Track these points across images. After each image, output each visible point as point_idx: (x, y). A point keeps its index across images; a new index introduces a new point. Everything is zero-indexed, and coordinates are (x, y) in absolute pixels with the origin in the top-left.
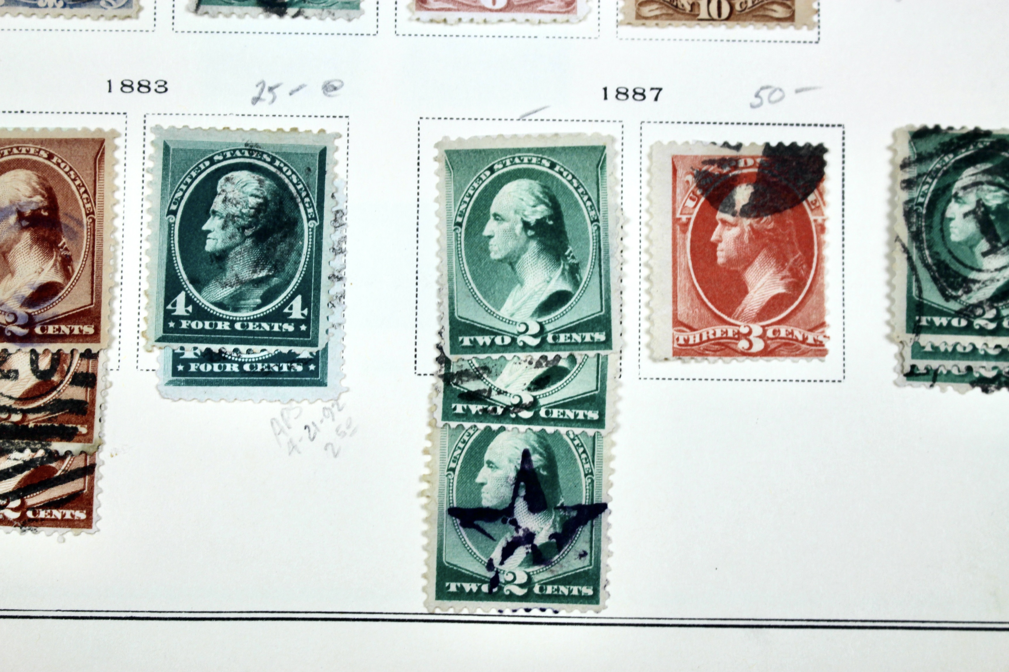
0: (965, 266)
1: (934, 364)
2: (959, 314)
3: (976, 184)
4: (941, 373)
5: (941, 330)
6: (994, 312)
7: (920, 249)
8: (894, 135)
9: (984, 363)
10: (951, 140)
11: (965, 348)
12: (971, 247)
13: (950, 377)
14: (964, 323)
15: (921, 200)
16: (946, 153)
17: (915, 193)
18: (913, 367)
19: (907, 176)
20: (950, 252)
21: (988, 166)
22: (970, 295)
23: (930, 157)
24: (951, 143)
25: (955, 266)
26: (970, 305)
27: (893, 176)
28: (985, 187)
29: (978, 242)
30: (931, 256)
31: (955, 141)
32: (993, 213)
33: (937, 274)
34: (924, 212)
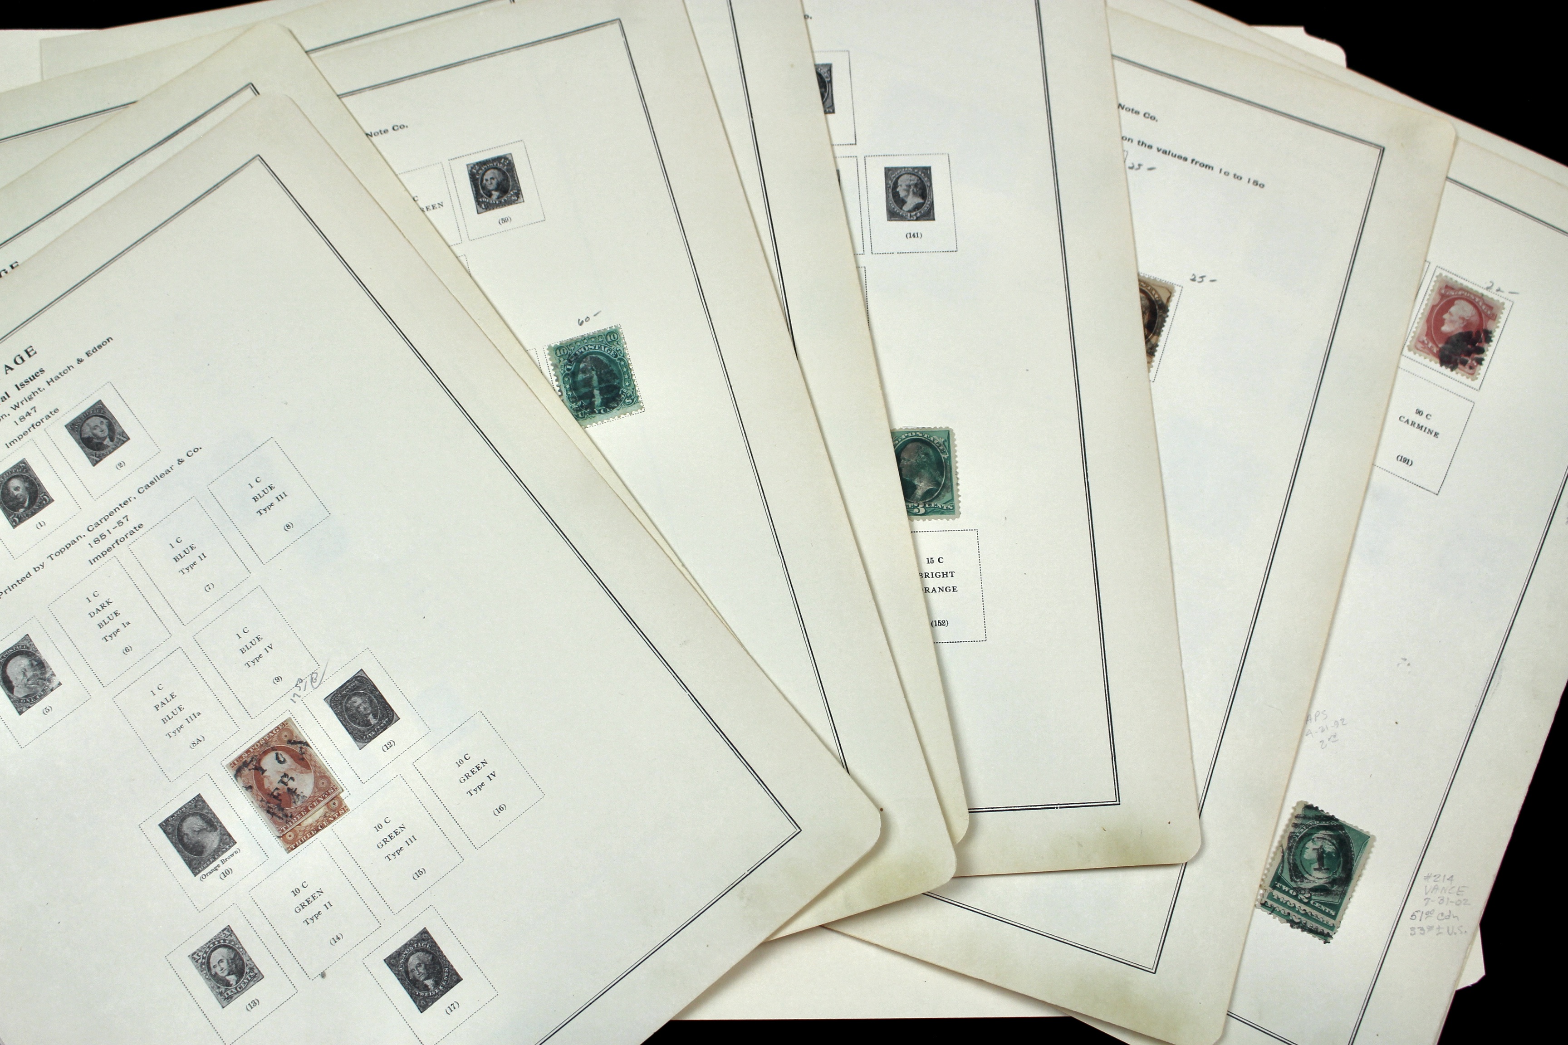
0: (1305, 870)
1: (1275, 905)
2: (1294, 889)
3: (1323, 839)
4: (1277, 910)
5: (1284, 892)
6: (1309, 895)
7: (1289, 855)
8: (1298, 803)
9: (1296, 915)
10: (1320, 816)
11: (1291, 904)
12: (1311, 864)
13: (1279, 914)
14: (1295, 894)
15: (1298, 834)
16: (1317, 820)
17: (1297, 830)
18: (1266, 902)
19: (1296, 822)
20: (1301, 862)
21: (1331, 833)
22: (1302, 883)
23: (1309, 818)
24: (1320, 817)
25: (1301, 868)
26: (1300, 887)
27: (1290, 820)
28: (1327, 842)
29: (1315, 863)
30: (1293, 860)
31: (1322, 817)
32: (1326, 854)
33: (1292, 868)
34: (1297, 840)
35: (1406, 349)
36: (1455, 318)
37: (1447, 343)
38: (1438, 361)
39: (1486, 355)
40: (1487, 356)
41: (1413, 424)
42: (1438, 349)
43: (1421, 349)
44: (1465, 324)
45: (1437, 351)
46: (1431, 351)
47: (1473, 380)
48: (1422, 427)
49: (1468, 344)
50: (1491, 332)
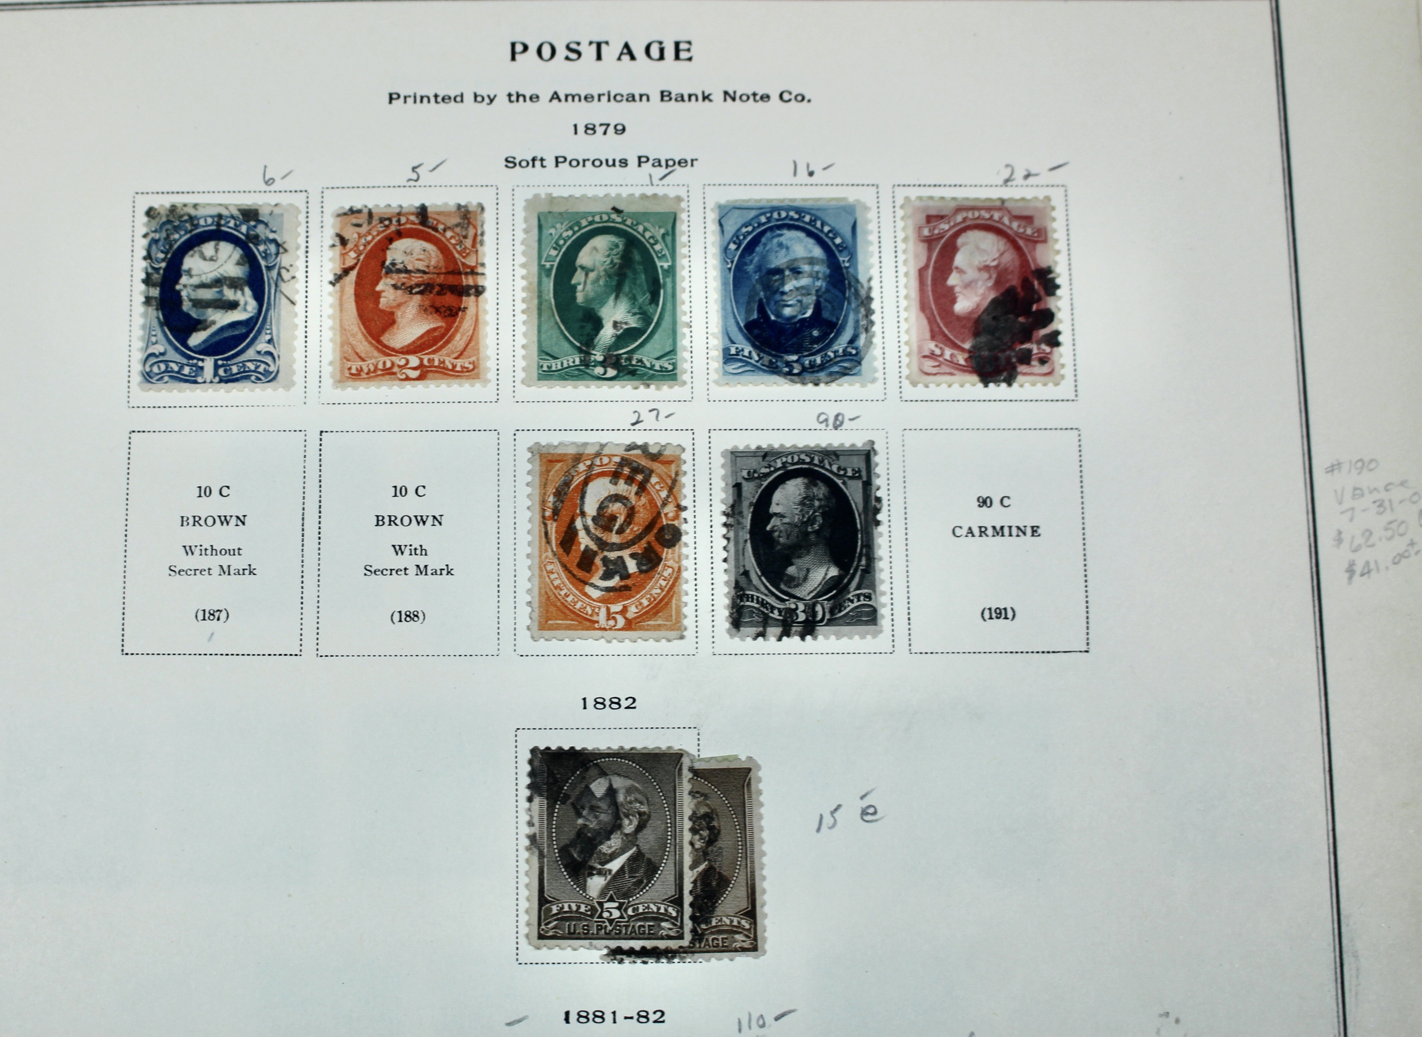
35: (906, 383)
36: (972, 274)
37: (976, 334)
38: (975, 378)
39: (1061, 321)
40: (1062, 323)
41: (983, 531)
42: (966, 355)
43: (934, 370)
44: (994, 276)
45: (966, 360)
46: (953, 364)
47: (1057, 384)
48: (1002, 528)
49: (1018, 316)
50: (1049, 271)
